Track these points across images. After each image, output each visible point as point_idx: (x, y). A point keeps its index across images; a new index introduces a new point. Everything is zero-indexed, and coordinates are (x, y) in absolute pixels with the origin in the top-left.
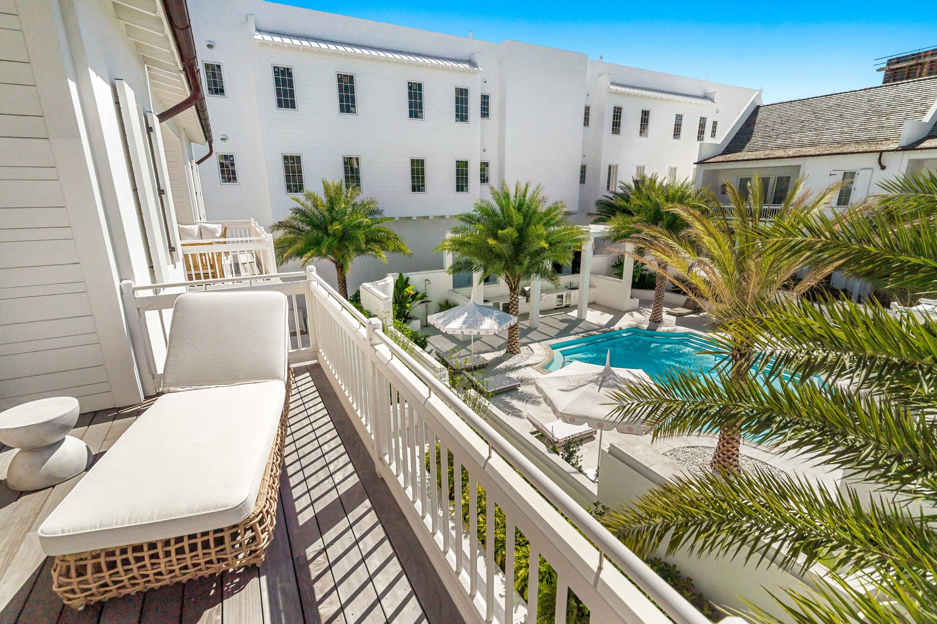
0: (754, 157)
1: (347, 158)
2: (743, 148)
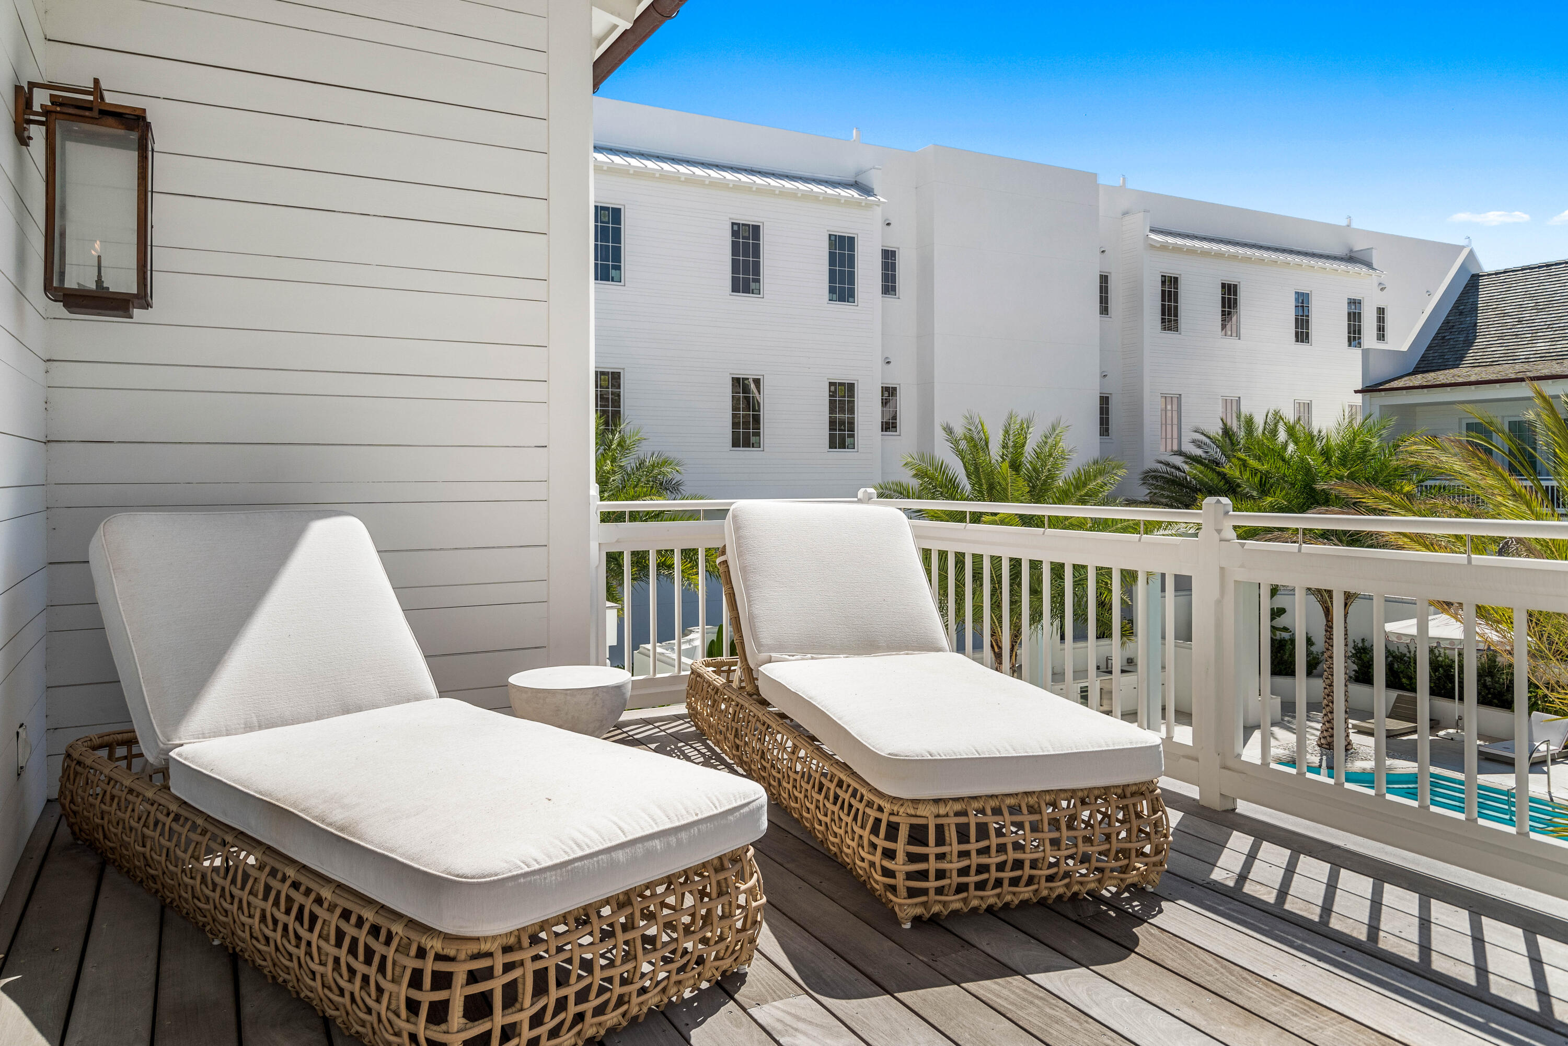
0: (1491, 377)
1: (604, 373)
2: (1462, 358)
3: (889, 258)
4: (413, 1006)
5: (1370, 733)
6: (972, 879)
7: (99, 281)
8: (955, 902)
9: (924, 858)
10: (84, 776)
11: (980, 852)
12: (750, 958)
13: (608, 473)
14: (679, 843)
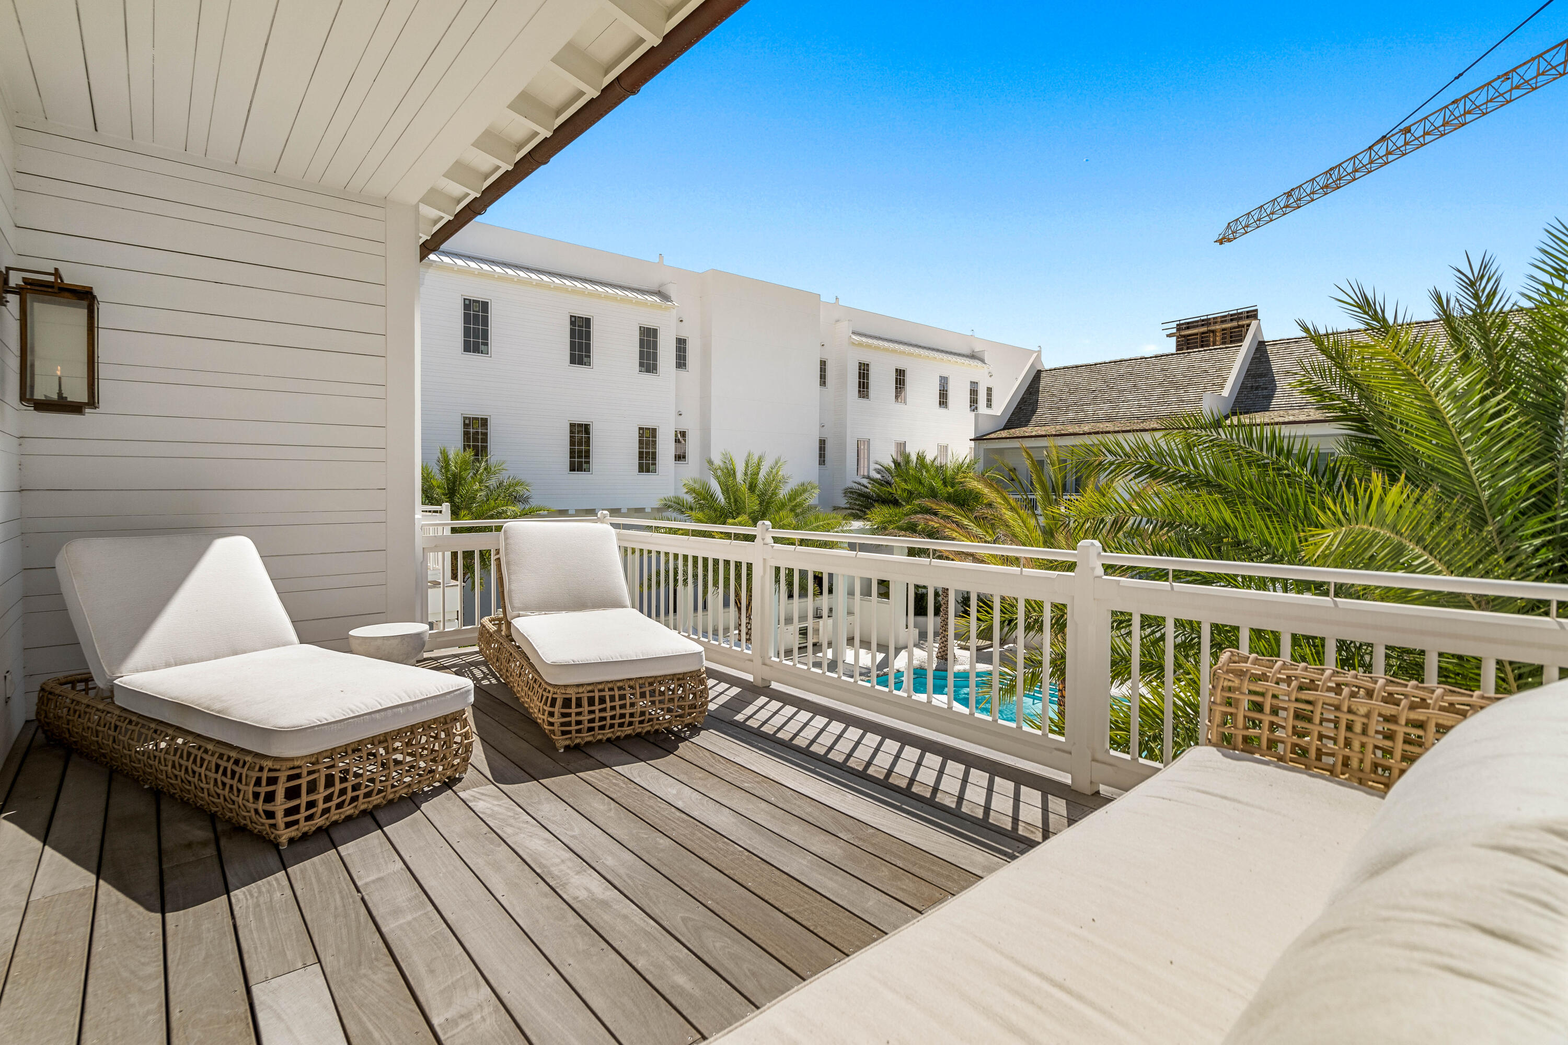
0: (1043, 433)
1: (469, 418)
2: (1029, 421)
3: (681, 344)
4: (256, 796)
5: (967, 649)
6: (597, 724)
7: (60, 394)
8: (588, 737)
9: (569, 715)
10: (54, 701)
11: (601, 710)
12: (466, 770)
13: (477, 491)
14: (415, 709)
